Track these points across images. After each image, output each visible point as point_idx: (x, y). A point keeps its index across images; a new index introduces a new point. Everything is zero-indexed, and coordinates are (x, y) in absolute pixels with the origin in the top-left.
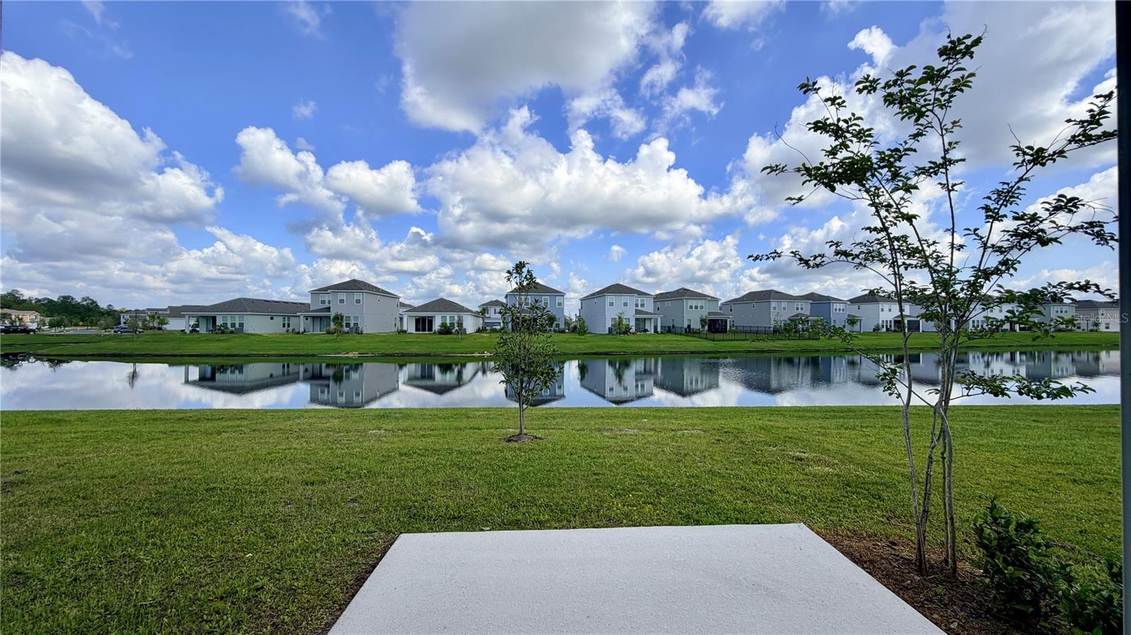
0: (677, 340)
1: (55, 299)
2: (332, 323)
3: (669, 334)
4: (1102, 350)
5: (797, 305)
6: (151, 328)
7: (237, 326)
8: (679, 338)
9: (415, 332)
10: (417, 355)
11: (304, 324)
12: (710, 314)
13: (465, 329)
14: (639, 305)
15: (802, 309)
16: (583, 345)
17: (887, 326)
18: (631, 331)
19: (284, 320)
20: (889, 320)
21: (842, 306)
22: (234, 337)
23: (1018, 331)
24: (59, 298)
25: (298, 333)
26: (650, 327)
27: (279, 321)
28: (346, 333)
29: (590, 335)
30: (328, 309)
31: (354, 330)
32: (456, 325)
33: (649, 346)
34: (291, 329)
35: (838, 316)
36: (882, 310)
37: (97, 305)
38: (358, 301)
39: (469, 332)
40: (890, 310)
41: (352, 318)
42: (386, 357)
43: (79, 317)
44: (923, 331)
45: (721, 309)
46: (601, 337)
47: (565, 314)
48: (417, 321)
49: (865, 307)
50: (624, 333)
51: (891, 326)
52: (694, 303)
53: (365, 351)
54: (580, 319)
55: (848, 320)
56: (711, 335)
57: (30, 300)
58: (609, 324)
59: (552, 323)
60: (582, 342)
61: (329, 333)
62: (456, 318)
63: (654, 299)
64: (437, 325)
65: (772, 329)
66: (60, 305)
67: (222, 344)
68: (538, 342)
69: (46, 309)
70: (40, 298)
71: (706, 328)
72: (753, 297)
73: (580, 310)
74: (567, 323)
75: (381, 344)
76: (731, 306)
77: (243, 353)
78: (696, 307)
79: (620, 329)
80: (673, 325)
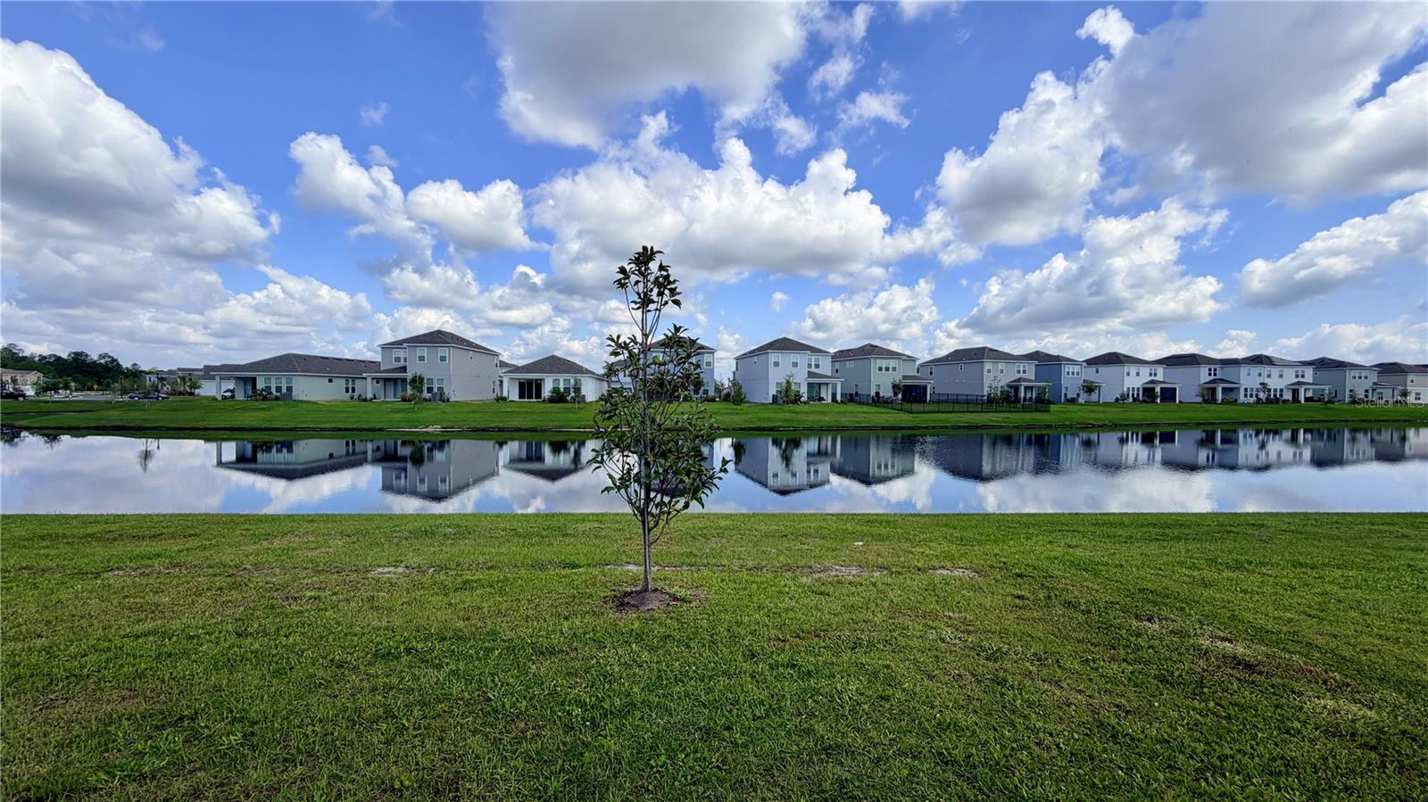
0: (863, 412)
1: (65, 356)
2: (408, 387)
3: (851, 404)
4: (1410, 427)
5: (1019, 366)
6: (180, 394)
7: (284, 390)
8: (865, 409)
9: (518, 400)
10: (518, 430)
11: (373, 389)
12: (904, 377)
13: (584, 396)
14: (813, 365)
15: (1024, 372)
16: (740, 417)
17: (1133, 395)
18: (802, 399)
19: (347, 384)
20: (1136, 387)
21: (1077, 369)
22: (280, 406)
23: (1303, 402)
24: (69, 355)
25: (365, 400)
26: (826, 394)
27: (340, 384)
28: (426, 400)
29: (747, 405)
30: (404, 369)
31: (438, 397)
32: (572, 390)
33: (827, 419)
34: (356, 395)
35: (1071, 381)
36: (1128, 374)
37: (118, 364)
38: (443, 359)
39: (589, 399)
40: (1138, 374)
41: (435, 382)
42: (479, 432)
43: (96, 378)
44: (1180, 402)
45: (918, 372)
46: (761, 407)
47: (715, 378)
48: (522, 385)
49: (1104, 370)
50: (793, 403)
51: (1138, 395)
52: (884, 363)
53: (449, 424)
54: (734, 383)
55: (1084, 387)
56: (907, 406)
57: (32, 357)
58: (773, 391)
59: (699, 389)
60: (738, 414)
61: (404, 400)
62: (572, 382)
63: (833, 357)
64: (547, 391)
65: (986, 398)
66: (71, 363)
67: (261, 414)
68: (678, 412)
69: (53, 368)
70: (45, 355)
71: (900, 396)
72: (959, 356)
73: (734, 373)
74: (718, 390)
75: (472, 415)
76: (931, 368)
77: (288, 426)
78: (887, 369)
79: (787, 396)
80: (857, 393)
